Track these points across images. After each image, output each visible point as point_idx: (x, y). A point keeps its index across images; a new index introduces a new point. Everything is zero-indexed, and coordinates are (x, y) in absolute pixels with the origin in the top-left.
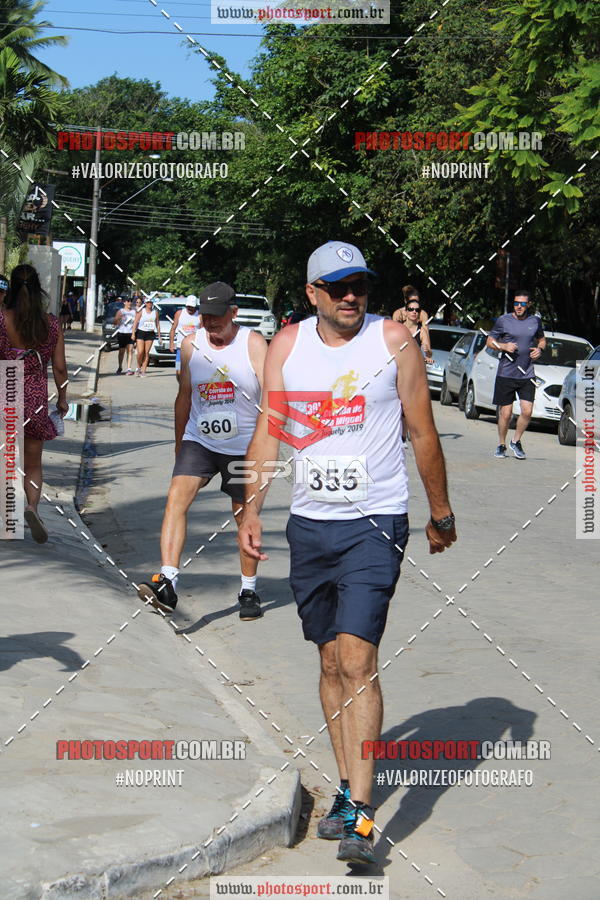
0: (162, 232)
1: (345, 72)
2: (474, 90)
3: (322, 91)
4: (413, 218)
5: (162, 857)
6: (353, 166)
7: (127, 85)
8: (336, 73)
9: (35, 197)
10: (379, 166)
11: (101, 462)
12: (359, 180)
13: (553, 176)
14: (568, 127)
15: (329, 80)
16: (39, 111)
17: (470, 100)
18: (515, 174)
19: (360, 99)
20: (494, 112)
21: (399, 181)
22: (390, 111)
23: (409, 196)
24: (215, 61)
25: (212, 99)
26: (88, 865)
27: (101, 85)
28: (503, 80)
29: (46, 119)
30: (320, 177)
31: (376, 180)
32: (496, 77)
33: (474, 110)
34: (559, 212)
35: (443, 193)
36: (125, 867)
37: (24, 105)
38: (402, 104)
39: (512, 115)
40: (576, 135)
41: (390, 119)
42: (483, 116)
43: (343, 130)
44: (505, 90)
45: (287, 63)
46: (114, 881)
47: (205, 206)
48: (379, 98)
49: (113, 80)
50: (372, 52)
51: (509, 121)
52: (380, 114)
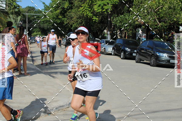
0: (36, 28)
1: (63, 4)
2: (82, 5)
3: (60, 7)
4: (74, 24)
5: (62, 105)
6: (64, 17)
7: (30, 7)
8: (61, 4)
9: (20, 23)
10: (68, 17)
11: (34, 58)
12: (65, 19)
13: (94, 17)
14: (96, 10)
15: (60, 5)
16: (19, 11)
17: (82, 7)
18: (89, 17)
19: (65, 7)
20: (85, 8)
21: (71, 19)
22: (69, 9)
23: (73, 20)
24: (44, 3)
25: (44, 9)
26: (52, 107)
27: (26, 7)
28: (86, 4)
29: (20, 12)
30: (60, 19)
31: (68, 19)
32: (85, 3)
33: (83, 8)
34: (95, 22)
35: (77, 20)
36: (57, 107)
37: (17, 10)
38: (71, 8)
39: (88, 8)
40: (97, 11)
41: (70, 10)
42: (84, 8)
43: (63, 12)
44: (87, 5)
45: (54, 3)
46: (56, 109)
47: (42, 24)
48: (68, 7)
49: (28, 7)
50: (66, 1)
51: (87, 9)
52: (68, 10)
